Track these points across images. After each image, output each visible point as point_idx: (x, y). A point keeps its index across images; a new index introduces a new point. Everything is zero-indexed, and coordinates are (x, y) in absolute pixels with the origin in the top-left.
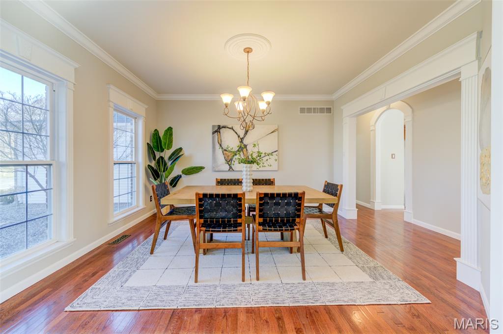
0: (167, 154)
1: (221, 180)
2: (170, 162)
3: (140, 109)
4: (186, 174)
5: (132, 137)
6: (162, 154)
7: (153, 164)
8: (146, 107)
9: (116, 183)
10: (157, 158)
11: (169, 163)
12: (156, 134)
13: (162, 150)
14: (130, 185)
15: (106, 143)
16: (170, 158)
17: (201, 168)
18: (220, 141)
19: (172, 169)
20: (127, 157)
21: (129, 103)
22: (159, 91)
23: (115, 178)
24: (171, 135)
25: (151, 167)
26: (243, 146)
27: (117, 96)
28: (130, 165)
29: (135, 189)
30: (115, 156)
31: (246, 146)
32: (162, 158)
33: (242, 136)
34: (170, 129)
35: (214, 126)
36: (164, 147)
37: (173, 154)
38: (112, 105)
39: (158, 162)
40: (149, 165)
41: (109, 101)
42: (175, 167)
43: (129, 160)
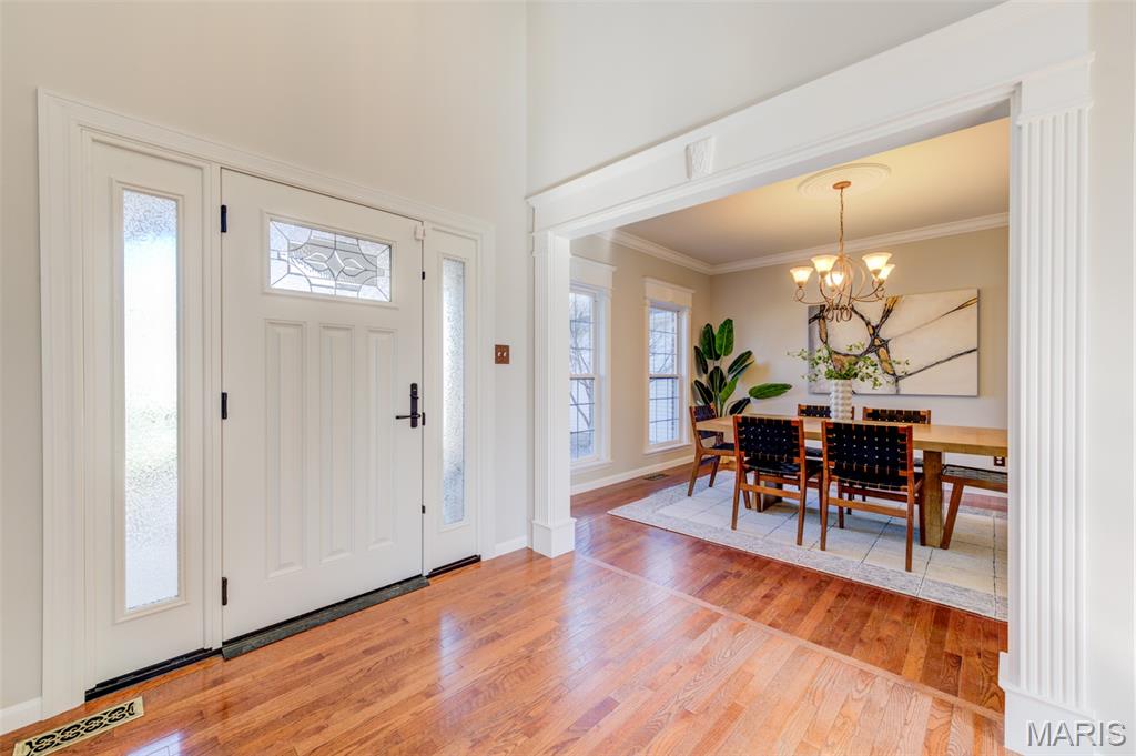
0: (725, 363)
1: (808, 407)
2: (731, 377)
3: (685, 297)
4: (756, 397)
5: (673, 340)
6: (717, 364)
7: (704, 380)
8: (693, 291)
9: (652, 403)
10: (710, 369)
11: (729, 379)
12: (708, 334)
13: (718, 357)
14: (670, 410)
15: (641, 352)
16: (731, 369)
17: (786, 387)
18: (824, 336)
19: (732, 388)
20: (666, 369)
21: (669, 293)
22: (713, 263)
23: (651, 397)
24: (731, 331)
25: (700, 383)
26: (877, 342)
27: (655, 289)
28: (670, 380)
29: (677, 415)
30: (651, 369)
31: (885, 344)
32: (717, 368)
33: (875, 322)
34: (729, 322)
35: (811, 309)
36: (718, 352)
37: (735, 362)
38: (648, 302)
39: (711, 378)
40: (696, 381)
41: (645, 298)
42: (737, 385)
43: (669, 373)
